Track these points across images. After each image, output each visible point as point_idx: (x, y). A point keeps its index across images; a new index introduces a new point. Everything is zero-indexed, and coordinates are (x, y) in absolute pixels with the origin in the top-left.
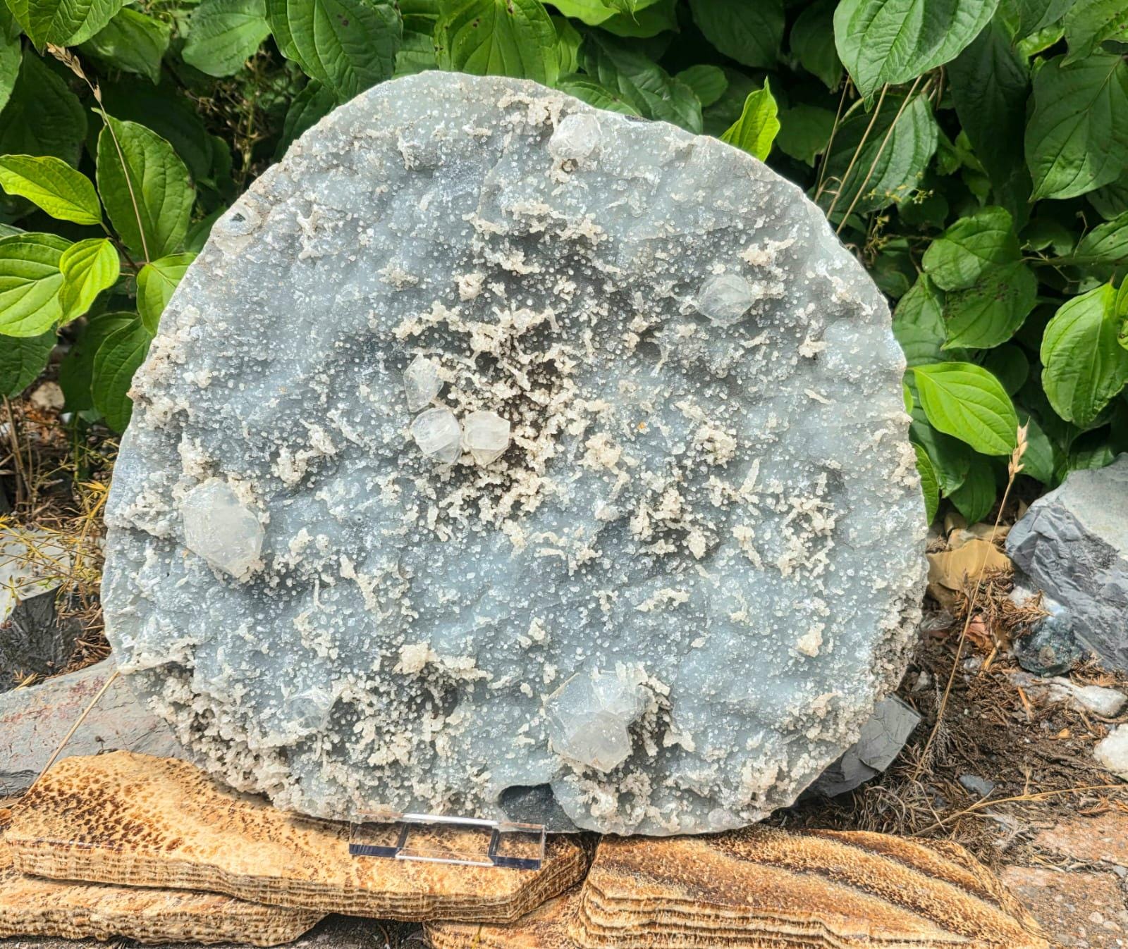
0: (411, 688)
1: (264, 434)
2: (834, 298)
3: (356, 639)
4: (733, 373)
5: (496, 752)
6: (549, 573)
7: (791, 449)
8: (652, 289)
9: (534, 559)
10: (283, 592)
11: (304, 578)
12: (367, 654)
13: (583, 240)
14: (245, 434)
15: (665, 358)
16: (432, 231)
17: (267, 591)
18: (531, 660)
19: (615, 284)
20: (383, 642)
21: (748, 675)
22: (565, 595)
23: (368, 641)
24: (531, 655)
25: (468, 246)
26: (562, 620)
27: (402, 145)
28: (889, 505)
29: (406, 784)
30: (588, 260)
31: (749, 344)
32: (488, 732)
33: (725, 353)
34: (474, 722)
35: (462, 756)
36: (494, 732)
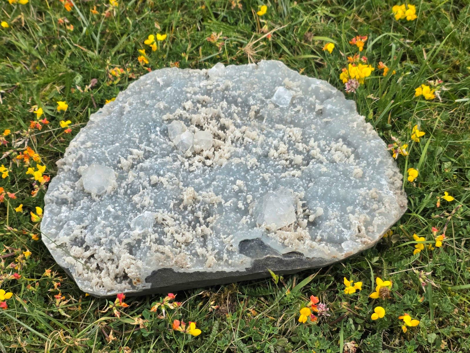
0: (188, 216)
1: (114, 154)
2: (321, 91)
3: (161, 198)
4: (293, 119)
5: (233, 227)
6: (240, 169)
7: (324, 133)
8: (255, 96)
9: (232, 165)
10: (126, 197)
11: (136, 187)
12: (166, 204)
13: (227, 88)
14: (107, 155)
15: (266, 117)
16: (172, 94)
17: (119, 196)
18: (240, 196)
19: (241, 98)
20: (174, 198)
21: (337, 186)
22: (248, 175)
23: (166, 198)
24: (239, 194)
25: (186, 96)
26: (250, 183)
27: (159, 80)
28: (370, 141)
29: (193, 251)
30: (230, 95)
31: (296, 110)
32: (228, 222)
33: (288, 112)
34: (220, 218)
35: (217, 233)
36: (230, 221)
